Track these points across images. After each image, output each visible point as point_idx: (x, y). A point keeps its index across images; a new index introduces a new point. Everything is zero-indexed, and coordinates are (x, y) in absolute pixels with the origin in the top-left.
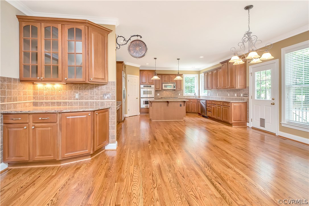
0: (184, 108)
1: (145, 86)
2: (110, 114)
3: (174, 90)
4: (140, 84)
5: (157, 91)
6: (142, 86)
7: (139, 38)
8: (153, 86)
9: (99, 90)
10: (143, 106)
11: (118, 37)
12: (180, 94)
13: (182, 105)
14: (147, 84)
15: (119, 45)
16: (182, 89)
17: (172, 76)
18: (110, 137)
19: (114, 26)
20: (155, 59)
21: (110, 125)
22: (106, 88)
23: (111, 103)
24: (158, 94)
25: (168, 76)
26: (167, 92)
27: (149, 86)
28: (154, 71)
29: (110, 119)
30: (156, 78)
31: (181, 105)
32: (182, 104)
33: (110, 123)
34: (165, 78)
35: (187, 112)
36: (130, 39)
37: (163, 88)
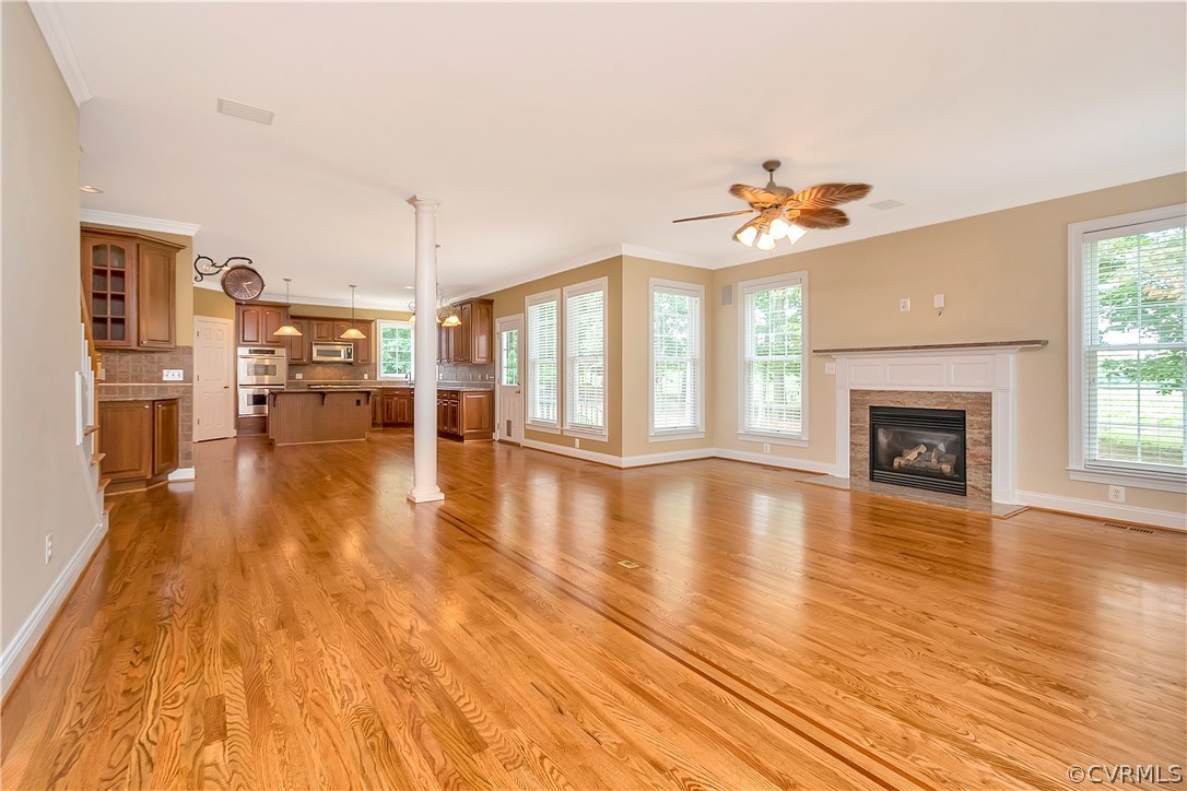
0: (366, 409)
1: (256, 351)
2: (180, 410)
3: (350, 364)
4: (237, 345)
5: (294, 365)
6: (243, 351)
7: (246, 263)
8: (281, 352)
9: (154, 363)
10: (247, 409)
11: (200, 257)
12: (366, 376)
13: (362, 403)
14: (262, 346)
15: (201, 274)
16: (373, 361)
17: (342, 325)
18: (180, 455)
19: (190, 238)
20: (287, 280)
21: (180, 432)
22: (172, 359)
23: (182, 389)
24: (299, 376)
25: (331, 323)
27: (268, 352)
28: (285, 307)
29: (180, 420)
30: (288, 330)
31: (358, 403)
32: (362, 398)
33: (180, 429)
34: (321, 329)
35: (373, 424)
36: (226, 264)
37: (315, 356)
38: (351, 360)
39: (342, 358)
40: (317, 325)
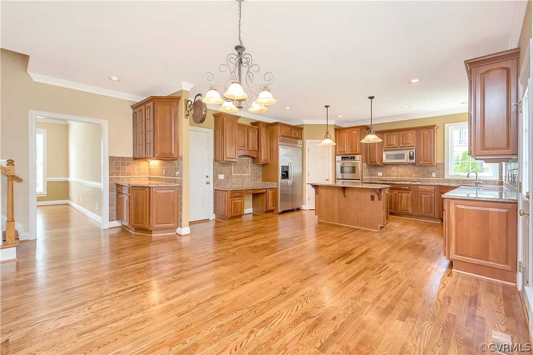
1: (345, 158)
3: (414, 164)
4: (336, 155)
6: (339, 158)
8: (359, 157)
9: (174, 166)
12: (434, 175)
14: (347, 155)
15: (188, 111)
18: (179, 219)
20: (327, 107)
21: (179, 206)
22: (177, 163)
23: (180, 181)
25: (397, 133)
26: (401, 170)
27: (351, 158)
28: (361, 127)
31: (372, 198)
34: (390, 138)
37: (385, 160)
38: (414, 161)
39: (406, 160)
40: (387, 136)
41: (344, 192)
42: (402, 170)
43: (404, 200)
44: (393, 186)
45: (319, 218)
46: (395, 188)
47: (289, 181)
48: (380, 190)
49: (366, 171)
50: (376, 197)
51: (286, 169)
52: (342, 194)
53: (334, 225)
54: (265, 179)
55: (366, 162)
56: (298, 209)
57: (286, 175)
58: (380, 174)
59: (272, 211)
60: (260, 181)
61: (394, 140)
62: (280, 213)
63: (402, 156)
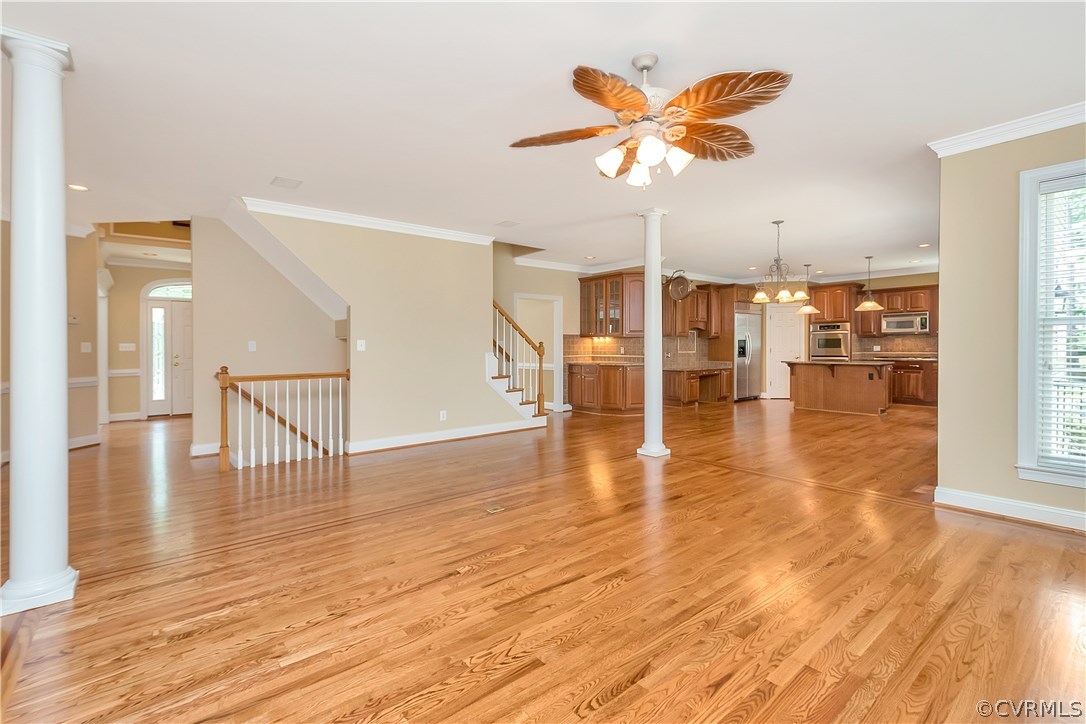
0: (879, 384)
1: (824, 328)
4: (809, 322)
6: (815, 327)
8: (846, 326)
14: (828, 323)
17: (917, 293)
20: (807, 265)
25: (904, 292)
27: (834, 327)
31: (871, 377)
34: (893, 300)
37: (884, 328)
38: (927, 330)
39: (917, 328)
40: (888, 297)
41: (833, 371)
42: (909, 343)
43: (912, 383)
44: (898, 364)
45: (797, 404)
46: (901, 366)
47: (747, 361)
48: (881, 366)
49: (856, 345)
50: (876, 376)
51: (742, 345)
52: (829, 372)
53: (817, 412)
54: (712, 357)
55: (857, 332)
56: (756, 398)
57: (742, 352)
58: (877, 348)
59: (725, 398)
60: (705, 360)
61: (898, 302)
62: (736, 402)
63: (911, 324)
